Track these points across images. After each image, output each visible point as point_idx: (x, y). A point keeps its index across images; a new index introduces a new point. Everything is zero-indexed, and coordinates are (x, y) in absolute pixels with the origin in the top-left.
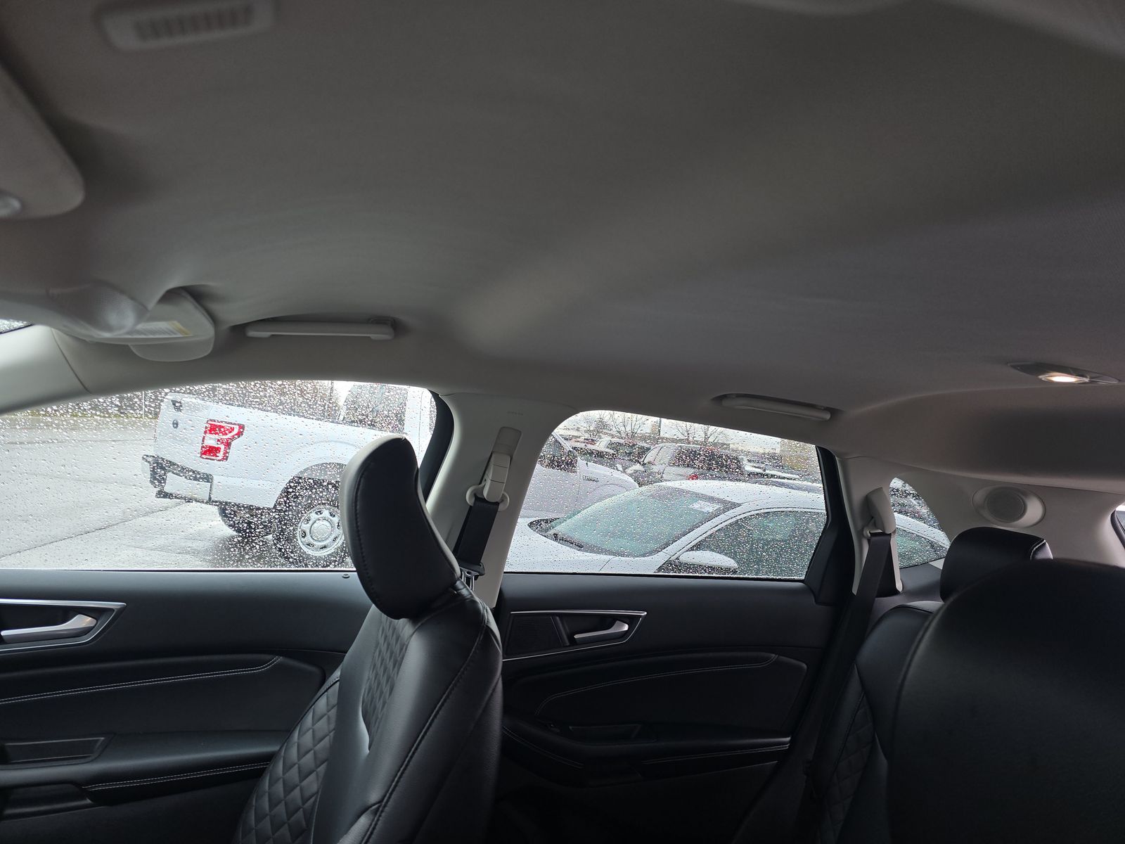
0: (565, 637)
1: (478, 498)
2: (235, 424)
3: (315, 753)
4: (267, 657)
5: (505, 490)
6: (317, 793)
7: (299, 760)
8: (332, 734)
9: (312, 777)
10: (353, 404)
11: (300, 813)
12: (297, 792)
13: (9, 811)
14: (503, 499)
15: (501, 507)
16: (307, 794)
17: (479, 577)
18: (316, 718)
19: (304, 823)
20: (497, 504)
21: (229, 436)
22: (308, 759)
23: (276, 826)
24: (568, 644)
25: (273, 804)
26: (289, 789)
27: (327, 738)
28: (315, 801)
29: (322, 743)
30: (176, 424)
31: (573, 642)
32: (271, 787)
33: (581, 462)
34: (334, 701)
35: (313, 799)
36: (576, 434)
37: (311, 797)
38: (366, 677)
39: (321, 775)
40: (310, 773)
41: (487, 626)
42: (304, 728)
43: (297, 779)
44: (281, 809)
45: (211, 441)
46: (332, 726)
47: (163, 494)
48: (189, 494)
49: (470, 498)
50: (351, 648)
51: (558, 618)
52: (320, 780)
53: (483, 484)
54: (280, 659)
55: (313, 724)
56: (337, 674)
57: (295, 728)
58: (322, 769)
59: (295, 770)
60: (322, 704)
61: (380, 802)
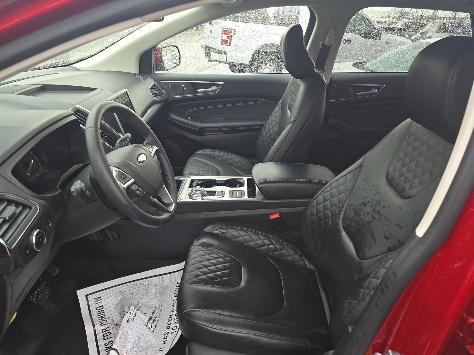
0: (353, 94)
1: (324, 45)
2: (233, 29)
3: (276, 121)
4: (261, 99)
5: (333, 42)
6: (277, 130)
7: (272, 123)
8: (280, 116)
9: (275, 127)
10: (276, 15)
11: (273, 135)
12: (272, 130)
13: (205, 134)
14: (332, 45)
15: (331, 48)
16: (274, 131)
17: (324, 72)
18: (276, 112)
19: (274, 137)
20: (330, 47)
21: (231, 34)
22: (274, 123)
23: (267, 138)
24: (354, 96)
25: (266, 133)
26: (269, 130)
27: (279, 117)
28: (276, 133)
29: (277, 119)
30: (211, 31)
31: (356, 95)
32: (265, 130)
33: (383, 35)
34: (280, 108)
35: (276, 132)
36: (387, 19)
37: (275, 132)
38: (289, 99)
39: (278, 126)
40: (275, 126)
41: (322, 79)
42: (272, 115)
43: (271, 127)
44: (268, 134)
45: (225, 37)
46: (280, 114)
47: (210, 61)
48: (219, 60)
49: (321, 46)
50: (284, 94)
51: (351, 87)
52: (277, 127)
53: (325, 40)
54: (264, 100)
55: (275, 114)
56: (281, 101)
57: (270, 116)
58: (278, 125)
59: (271, 125)
60: (277, 109)
61: (294, 121)
